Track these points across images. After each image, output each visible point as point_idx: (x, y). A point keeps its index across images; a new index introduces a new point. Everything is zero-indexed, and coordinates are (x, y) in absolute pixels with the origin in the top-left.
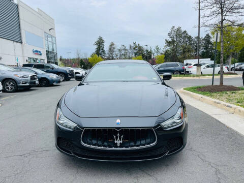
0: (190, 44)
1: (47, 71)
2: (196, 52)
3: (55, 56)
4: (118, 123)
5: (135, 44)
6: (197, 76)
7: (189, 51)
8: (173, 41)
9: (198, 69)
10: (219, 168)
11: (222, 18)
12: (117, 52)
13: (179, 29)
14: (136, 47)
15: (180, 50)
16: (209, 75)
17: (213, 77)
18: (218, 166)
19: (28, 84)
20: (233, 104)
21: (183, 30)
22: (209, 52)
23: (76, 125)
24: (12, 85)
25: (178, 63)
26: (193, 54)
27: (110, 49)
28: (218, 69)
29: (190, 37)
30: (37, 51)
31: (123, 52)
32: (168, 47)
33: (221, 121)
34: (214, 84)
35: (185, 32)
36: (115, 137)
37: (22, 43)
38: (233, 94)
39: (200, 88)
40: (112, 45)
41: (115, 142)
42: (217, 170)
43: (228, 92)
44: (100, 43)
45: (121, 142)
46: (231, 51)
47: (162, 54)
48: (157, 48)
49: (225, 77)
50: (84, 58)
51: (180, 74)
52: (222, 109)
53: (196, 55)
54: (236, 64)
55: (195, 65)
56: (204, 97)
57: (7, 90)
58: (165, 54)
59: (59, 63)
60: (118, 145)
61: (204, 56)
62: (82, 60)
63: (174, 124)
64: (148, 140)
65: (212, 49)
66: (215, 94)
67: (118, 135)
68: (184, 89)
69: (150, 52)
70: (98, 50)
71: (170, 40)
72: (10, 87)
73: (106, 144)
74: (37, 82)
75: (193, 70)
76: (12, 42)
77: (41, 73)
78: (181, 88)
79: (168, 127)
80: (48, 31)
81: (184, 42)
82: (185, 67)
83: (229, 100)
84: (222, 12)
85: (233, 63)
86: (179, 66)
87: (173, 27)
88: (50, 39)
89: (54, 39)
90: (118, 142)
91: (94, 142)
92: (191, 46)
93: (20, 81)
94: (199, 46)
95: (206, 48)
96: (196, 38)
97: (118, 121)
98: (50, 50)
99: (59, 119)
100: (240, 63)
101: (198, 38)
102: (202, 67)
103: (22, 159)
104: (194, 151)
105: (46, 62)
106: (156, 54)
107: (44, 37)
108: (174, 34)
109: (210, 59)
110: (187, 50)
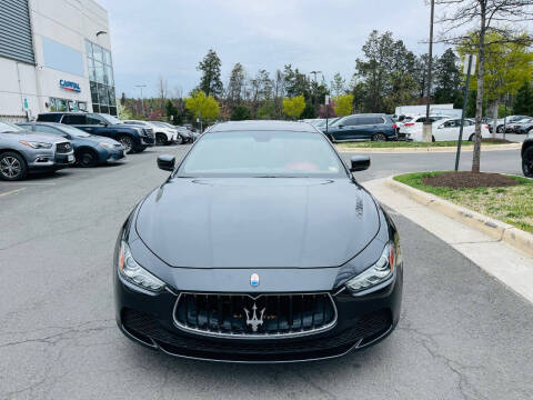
0: (410, 72)
1: (93, 132)
2: (423, 88)
3: (110, 92)
4: (255, 282)
5: (288, 68)
6: (424, 145)
7: (406, 87)
8: (373, 62)
9: (425, 130)
10: (467, 374)
11: (483, 24)
12: (249, 87)
13: (386, 38)
14: (291, 75)
15: (388, 85)
16: (449, 144)
17: (459, 149)
18: (464, 368)
19: (50, 163)
20: (500, 219)
21: (395, 40)
22: (450, 89)
23: (161, 284)
24: (16, 165)
25: (383, 116)
26: (416, 93)
27: (233, 79)
28: (469, 130)
29: (410, 56)
30: (71, 84)
31: (262, 87)
32: (362, 78)
33: (473, 260)
34: (461, 169)
35: (400, 43)
36: (247, 312)
37: (35, 65)
38: (501, 194)
39: (429, 176)
40: (238, 70)
41: (248, 322)
42: (463, 378)
43: (490, 190)
44: (211, 64)
45: (261, 322)
46: (500, 91)
47: (347, 92)
48: (338, 79)
49: (484, 148)
50: (176, 97)
51: (387, 140)
52: (476, 228)
53: (422, 95)
54: (509, 118)
55: (418, 121)
56: (438, 200)
57: (6, 175)
58: (355, 93)
59: (120, 108)
60: (255, 328)
61: (439, 98)
62: (170, 104)
63: (375, 282)
64: (319, 317)
65: (457, 83)
66: (461, 194)
67: (255, 308)
68: (395, 179)
69: (322, 88)
70: (207, 80)
71: (366, 60)
72: (10, 168)
73: (227, 324)
74: (71, 158)
75: (416, 131)
76: (14, 62)
77: (79, 135)
78: (388, 175)
79: (363, 289)
80: (93, 38)
81: (396, 66)
82: (398, 124)
83: (490, 210)
84: (484, 10)
85: (502, 115)
86: (385, 122)
87: (375, 32)
88: (98, 56)
89: (107, 54)
90: (255, 322)
91: (202, 320)
92: (411, 77)
93: (33, 154)
94: (430, 77)
95: (445, 79)
96: (424, 57)
97: (255, 277)
98: (100, 80)
99: (124, 267)
100: (517, 117)
101: (428, 58)
102: (434, 124)
103: (45, 351)
104: (415, 331)
105: (90, 110)
106: (334, 93)
107: (84, 50)
108: (375, 48)
109: (452, 105)
110: (403, 84)
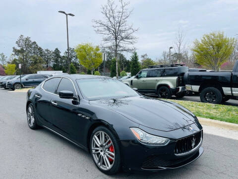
0: (41, 56)
2: (47, 63)
7: (40, 62)
8: (22, 49)
13: (27, 39)
21: (33, 41)
22: (59, 65)
26: (45, 65)
29: (40, 49)
32: (16, 56)
35: (35, 43)
47: (8, 63)
48: (3, 56)
53: (47, 66)
61: (55, 68)
65: (61, 62)
71: (19, 48)
81: (34, 52)
92: (41, 58)
94: (50, 59)
95: (56, 61)
96: (46, 50)
108: (22, 43)
109: (62, 71)
110: (38, 61)
